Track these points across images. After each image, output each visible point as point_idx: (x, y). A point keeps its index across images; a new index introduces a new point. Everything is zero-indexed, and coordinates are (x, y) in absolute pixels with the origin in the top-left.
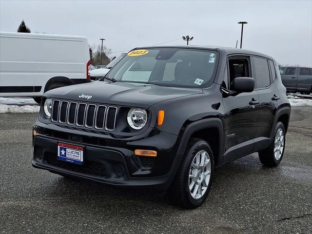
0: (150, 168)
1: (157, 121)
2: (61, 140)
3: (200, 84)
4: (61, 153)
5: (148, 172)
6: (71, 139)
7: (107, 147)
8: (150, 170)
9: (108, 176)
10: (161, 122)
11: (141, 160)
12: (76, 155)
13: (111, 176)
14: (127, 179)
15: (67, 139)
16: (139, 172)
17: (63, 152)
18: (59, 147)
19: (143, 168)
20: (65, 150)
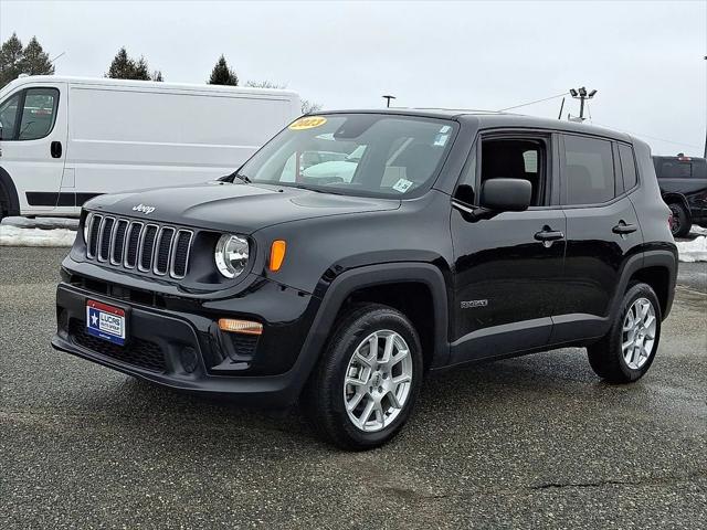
0: (249, 358)
1: (268, 263)
2: (94, 296)
3: (404, 191)
4: (91, 320)
5: (244, 366)
6: (112, 295)
7: (166, 311)
8: (248, 362)
9: (169, 370)
10: (276, 264)
11: (233, 341)
12: (114, 324)
13: (173, 371)
14: (202, 378)
15: (105, 293)
16: (226, 365)
17: (95, 319)
18: (88, 308)
19: (236, 357)
20: (98, 316)
